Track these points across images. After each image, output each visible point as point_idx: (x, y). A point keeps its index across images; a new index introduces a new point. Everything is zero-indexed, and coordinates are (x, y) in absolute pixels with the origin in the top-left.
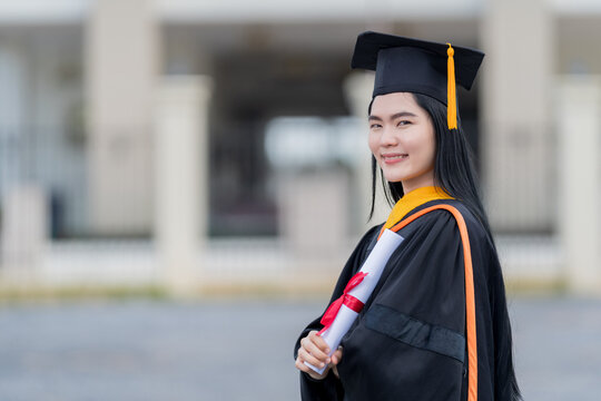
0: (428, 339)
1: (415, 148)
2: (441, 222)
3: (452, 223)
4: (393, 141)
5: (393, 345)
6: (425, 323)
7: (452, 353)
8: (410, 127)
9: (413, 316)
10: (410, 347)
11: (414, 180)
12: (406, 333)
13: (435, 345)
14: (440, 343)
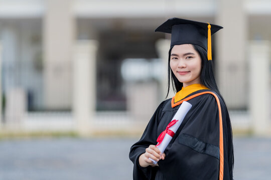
0: (205, 149)
1: (194, 69)
2: (210, 99)
3: (214, 99)
4: (184, 66)
5: (191, 151)
6: (203, 142)
7: (215, 155)
8: (192, 59)
9: (200, 139)
10: (198, 152)
12: (197, 146)
13: (208, 152)
14: (210, 151)
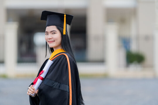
0: (59, 87)
1: (57, 39)
2: (62, 58)
3: (65, 58)
4: (51, 38)
5: (51, 88)
6: (59, 83)
7: (65, 90)
8: (56, 34)
9: (56, 81)
10: (55, 89)
11: (56, 47)
12: (54, 85)
13: (61, 88)
14: (63, 87)
